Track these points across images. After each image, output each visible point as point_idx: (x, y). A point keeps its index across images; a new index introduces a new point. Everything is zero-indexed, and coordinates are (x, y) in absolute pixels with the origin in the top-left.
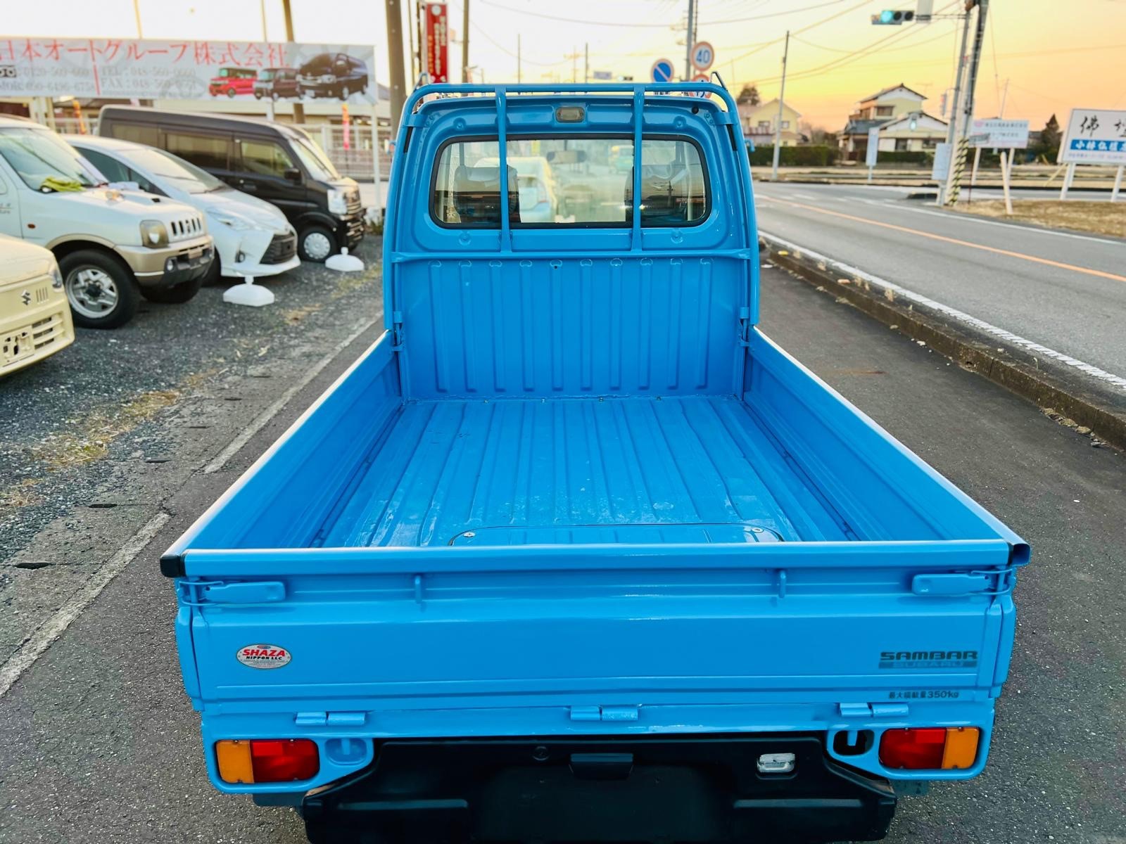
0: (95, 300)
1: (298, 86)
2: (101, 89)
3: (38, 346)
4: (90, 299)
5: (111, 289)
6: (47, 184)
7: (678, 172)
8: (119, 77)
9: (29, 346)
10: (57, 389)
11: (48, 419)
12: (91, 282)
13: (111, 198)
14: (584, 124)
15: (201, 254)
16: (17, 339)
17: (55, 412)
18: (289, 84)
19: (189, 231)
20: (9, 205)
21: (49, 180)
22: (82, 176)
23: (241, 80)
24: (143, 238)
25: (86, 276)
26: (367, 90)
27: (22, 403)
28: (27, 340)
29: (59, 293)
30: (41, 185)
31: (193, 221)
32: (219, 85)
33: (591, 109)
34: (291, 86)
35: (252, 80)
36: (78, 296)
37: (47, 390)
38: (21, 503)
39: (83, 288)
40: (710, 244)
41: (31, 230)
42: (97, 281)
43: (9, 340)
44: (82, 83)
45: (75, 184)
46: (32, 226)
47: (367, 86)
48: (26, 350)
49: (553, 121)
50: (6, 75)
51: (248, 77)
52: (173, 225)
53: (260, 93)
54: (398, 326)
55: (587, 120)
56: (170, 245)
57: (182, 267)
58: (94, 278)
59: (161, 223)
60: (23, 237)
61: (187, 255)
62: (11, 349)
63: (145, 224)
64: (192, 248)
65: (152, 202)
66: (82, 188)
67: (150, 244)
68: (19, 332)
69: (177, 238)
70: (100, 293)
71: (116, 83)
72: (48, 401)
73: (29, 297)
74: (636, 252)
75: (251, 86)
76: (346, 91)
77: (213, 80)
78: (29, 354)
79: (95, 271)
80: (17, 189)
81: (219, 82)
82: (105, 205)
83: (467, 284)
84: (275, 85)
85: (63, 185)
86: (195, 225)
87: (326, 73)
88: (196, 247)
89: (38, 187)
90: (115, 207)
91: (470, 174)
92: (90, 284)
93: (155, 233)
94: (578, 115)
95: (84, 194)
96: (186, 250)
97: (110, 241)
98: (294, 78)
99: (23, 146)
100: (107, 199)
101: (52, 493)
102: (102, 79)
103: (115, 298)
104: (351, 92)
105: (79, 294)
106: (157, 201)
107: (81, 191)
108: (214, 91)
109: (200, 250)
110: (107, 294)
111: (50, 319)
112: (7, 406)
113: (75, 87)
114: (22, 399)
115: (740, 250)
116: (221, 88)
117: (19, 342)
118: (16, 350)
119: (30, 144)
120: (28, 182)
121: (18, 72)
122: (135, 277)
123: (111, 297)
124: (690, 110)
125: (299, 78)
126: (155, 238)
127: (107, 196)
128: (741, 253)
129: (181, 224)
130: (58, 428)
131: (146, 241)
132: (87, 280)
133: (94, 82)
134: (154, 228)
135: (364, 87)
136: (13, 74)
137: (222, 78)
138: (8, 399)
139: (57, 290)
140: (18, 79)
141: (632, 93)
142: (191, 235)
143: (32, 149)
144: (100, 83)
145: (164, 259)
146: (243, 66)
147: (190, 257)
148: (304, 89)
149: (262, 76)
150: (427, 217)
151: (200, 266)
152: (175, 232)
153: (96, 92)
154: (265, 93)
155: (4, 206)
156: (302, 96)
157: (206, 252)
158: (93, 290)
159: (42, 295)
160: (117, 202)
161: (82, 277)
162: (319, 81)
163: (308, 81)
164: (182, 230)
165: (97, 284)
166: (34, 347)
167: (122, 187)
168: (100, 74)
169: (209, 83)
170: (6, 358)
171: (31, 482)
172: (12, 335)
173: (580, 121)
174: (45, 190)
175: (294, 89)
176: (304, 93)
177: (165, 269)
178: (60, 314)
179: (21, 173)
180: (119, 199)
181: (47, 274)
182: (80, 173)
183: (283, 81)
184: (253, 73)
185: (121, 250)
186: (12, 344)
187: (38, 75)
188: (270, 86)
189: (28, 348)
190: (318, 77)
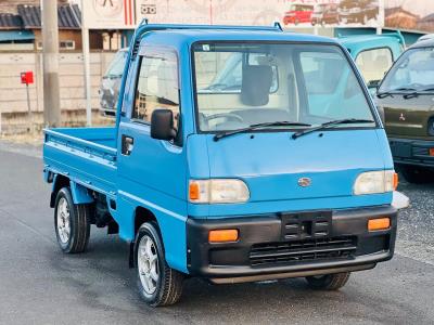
1: (338, 16)
18: (332, 14)
23: (304, 13)
26: (378, 17)
32: (290, 17)
34: (334, 16)
35: (310, 13)
44: (201, 18)
50: (149, 13)
51: (308, 10)
53: (314, 21)
75: (309, 17)
76: (366, 18)
77: (286, 13)
81: (290, 15)
84: (324, 16)
87: (355, 6)
98: (336, 10)
104: (369, 19)
108: (287, 21)
113: (196, 20)
116: (291, 19)
125: (339, 10)
133: (210, 16)
137: (292, 12)
144: (213, 17)
146: (306, 3)
148: (341, 18)
149: (317, 9)
154: (317, 22)
156: (339, 22)
162: (351, 12)
163: (344, 12)
168: (214, 11)
169: (284, 15)
175: (335, 18)
183: (329, 12)
184: (312, 7)
187: (171, 12)
188: (321, 16)
190: (350, 9)
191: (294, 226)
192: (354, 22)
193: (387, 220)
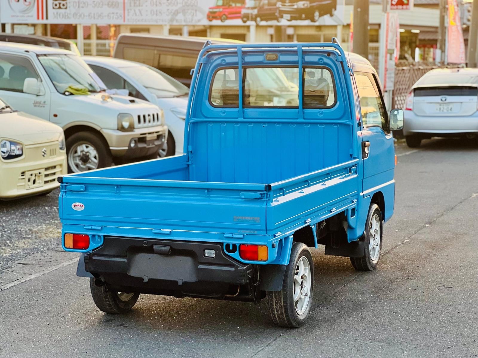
0: (85, 165)
1: (278, 11)
2: (126, 17)
3: (46, 182)
4: (82, 164)
5: (95, 157)
6: (69, 90)
7: (321, 83)
8: (140, 8)
9: (42, 181)
10: (52, 208)
11: (44, 220)
12: (84, 153)
13: (104, 99)
14: (278, 61)
15: (156, 138)
16: (36, 175)
17: (48, 218)
18: (270, 9)
19: (149, 121)
20: (45, 102)
21: (70, 87)
22: (91, 85)
23: (233, 8)
24: (118, 125)
25: (82, 149)
26: (335, 13)
27: (32, 213)
28: (41, 177)
29: (63, 153)
30: (65, 90)
31: (153, 115)
32: (215, 12)
33: (281, 55)
34: (272, 12)
35: (241, 8)
36: (75, 162)
37: (47, 208)
38: (23, 247)
39: (79, 156)
40: (337, 118)
41: (55, 118)
42: (88, 152)
43: (32, 175)
44: (113, 13)
45: (85, 90)
46: (55, 116)
47: (335, 9)
48: (39, 183)
49: (264, 60)
50: (60, 8)
52: (139, 117)
53: (246, 18)
54: (190, 153)
55: (279, 60)
56: (135, 130)
57: (141, 145)
58: (86, 150)
59: (131, 116)
60: (49, 121)
61: (145, 137)
62: (32, 181)
63: (121, 116)
64: (150, 133)
65: (129, 102)
66: (89, 93)
67: (122, 129)
68: (37, 172)
69: (140, 125)
70: (88, 160)
71: (138, 13)
72: (45, 213)
73: (45, 152)
74: (301, 120)
75: (240, 13)
76: (317, 14)
77: (210, 8)
78: (41, 185)
79: (88, 145)
80: (51, 92)
81: (215, 10)
82: (100, 103)
83: (223, 134)
84: (258, 11)
85: (77, 90)
86: (155, 118)
88: (153, 133)
89: (63, 92)
90: (106, 105)
91: (228, 83)
92: (83, 154)
93: (127, 122)
94: (275, 57)
95: (89, 96)
96: (145, 134)
97: (98, 126)
98: (275, 5)
99: (59, 65)
100: (101, 100)
101: (38, 245)
102: (128, 10)
103: (96, 164)
104: (321, 15)
105: (76, 160)
106: (132, 101)
107: (88, 95)
108: (211, 17)
109: (155, 135)
110: (92, 161)
111: (55, 167)
112: (24, 213)
113: (108, 16)
114: (33, 211)
115: (347, 120)
116: (217, 15)
117: (37, 177)
118: (34, 182)
119: (64, 64)
120: (58, 88)
121: (68, 5)
122: (110, 150)
123: (94, 162)
124: (326, 55)
125: (279, 4)
126: (126, 124)
127: (102, 98)
128: (348, 121)
129: (144, 116)
130: (48, 224)
131: (120, 126)
132: (82, 151)
133: (122, 12)
134: (127, 118)
135: (333, 10)
136: (65, 7)
137: (218, 7)
138: (25, 210)
139: (61, 151)
140: (67, 11)
141: (296, 48)
142: (150, 124)
143: (64, 68)
144: (126, 12)
145: (129, 140)
147: (148, 139)
148: (282, 13)
149: (249, 4)
150: (207, 102)
151: (154, 146)
152: (139, 121)
153: (123, 20)
154: (250, 18)
155: (42, 103)
156: (280, 19)
157: (159, 137)
158: (85, 158)
159: (53, 153)
160: (107, 102)
161: (79, 149)
162: (295, 7)
163: (287, 6)
164: (145, 121)
165: (88, 154)
166: (43, 182)
167: (114, 92)
168: (127, 6)
169: (207, 11)
170: (28, 185)
171: (30, 240)
172: (34, 172)
173: (276, 59)
174: (67, 93)
175: (274, 14)
176: (282, 17)
177: (129, 146)
178: (61, 165)
179: (54, 82)
180: (109, 100)
181: (58, 141)
182: (90, 83)
183: (266, 7)
184: (243, 2)
185: (105, 132)
186: (33, 178)
187: (83, 7)
188: (255, 12)
189: (41, 182)
190: (295, 4)
192: (300, 19)
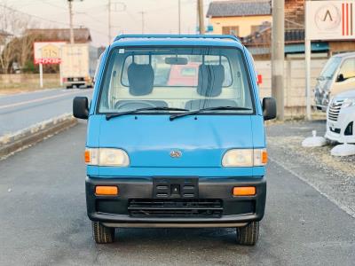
191: (165, 188)
193: (253, 188)
